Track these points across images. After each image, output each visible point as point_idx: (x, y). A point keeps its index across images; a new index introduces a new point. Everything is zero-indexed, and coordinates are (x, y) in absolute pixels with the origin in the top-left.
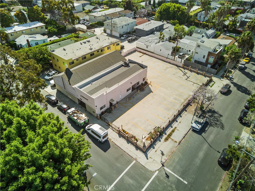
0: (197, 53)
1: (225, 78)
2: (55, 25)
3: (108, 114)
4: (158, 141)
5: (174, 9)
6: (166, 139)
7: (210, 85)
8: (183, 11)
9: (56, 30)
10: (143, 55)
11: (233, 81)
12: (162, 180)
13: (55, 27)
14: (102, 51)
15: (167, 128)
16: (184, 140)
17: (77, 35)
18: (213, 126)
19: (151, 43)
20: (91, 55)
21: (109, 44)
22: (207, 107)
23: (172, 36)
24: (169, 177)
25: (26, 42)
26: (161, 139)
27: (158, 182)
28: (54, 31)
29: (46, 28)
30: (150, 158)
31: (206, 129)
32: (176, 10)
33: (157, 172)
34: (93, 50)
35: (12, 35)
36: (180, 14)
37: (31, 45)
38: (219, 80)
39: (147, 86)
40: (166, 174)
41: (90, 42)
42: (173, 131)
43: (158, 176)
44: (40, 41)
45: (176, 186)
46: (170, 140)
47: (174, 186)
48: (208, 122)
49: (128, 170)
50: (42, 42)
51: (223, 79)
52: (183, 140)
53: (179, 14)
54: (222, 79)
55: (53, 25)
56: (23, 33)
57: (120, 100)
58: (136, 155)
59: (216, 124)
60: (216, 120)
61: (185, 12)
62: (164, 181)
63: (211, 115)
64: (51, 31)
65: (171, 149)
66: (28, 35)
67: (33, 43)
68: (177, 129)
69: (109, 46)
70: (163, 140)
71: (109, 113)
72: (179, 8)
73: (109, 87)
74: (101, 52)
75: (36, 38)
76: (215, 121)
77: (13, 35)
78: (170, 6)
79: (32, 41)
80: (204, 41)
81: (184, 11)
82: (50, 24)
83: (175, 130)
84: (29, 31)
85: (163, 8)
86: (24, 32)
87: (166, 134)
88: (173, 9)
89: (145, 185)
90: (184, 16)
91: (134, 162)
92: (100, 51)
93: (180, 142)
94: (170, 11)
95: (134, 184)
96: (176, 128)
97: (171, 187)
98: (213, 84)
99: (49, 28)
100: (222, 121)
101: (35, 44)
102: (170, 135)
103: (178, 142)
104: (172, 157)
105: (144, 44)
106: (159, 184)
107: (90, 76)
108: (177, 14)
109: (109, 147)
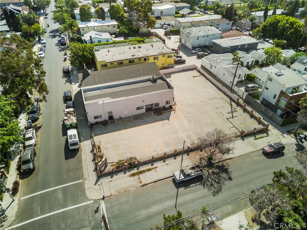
0: (267, 89)
1: (292, 135)
2: (128, 26)
3: (102, 126)
4: (123, 173)
5: (285, 24)
6: (133, 175)
7: (257, 136)
8: (297, 29)
9: (126, 31)
10: (199, 75)
11: (303, 142)
12: (89, 211)
13: (128, 27)
14: (146, 60)
15: (145, 163)
16: (153, 185)
17: (143, 39)
18: (206, 185)
19: (218, 63)
20: (130, 62)
21: (157, 54)
22: (221, 161)
23: (260, 60)
24: (97, 212)
25: (89, 38)
26: (129, 172)
27: (83, 211)
28: (124, 32)
29: (118, 28)
30: (99, 185)
31: (191, 186)
32: (287, 26)
33: (92, 201)
34: (134, 57)
35: (83, 30)
36: (291, 33)
37: (93, 42)
38: (279, 135)
39: (169, 111)
40: (98, 208)
41: (141, 48)
42: (149, 170)
43: (89, 205)
44: (103, 40)
45: (94, 225)
46: (136, 177)
47: (93, 224)
48: (203, 178)
49: (68, 186)
50: (106, 40)
51: (288, 135)
52: (151, 184)
53: (288, 33)
54: (285, 135)
55: (126, 25)
56: (94, 29)
57: (127, 116)
58: (89, 176)
59: (212, 185)
60: (217, 180)
61: (300, 31)
62: (89, 214)
63: (217, 172)
64: (121, 32)
65: (129, 187)
66: (95, 32)
67: (96, 41)
68: (156, 170)
69: (156, 56)
70: (128, 174)
71: (104, 125)
72: (292, 24)
73: (113, 98)
74: (144, 61)
75: (102, 36)
76: (215, 181)
77: (85, 30)
78: (280, 20)
79: (95, 38)
80: (283, 75)
81: (299, 28)
82: (124, 24)
83: (153, 169)
84: (100, 28)
85: (269, 22)
86: (96, 28)
87: (138, 169)
88: (283, 24)
89: (68, 207)
90: (297, 36)
91: (82, 181)
92: (143, 59)
93: (145, 185)
94: (279, 27)
95: (60, 201)
96: (156, 167)
97: (90, 222)
98: (263, 136)
99: (121, 28)
100: (223, 186)
101: (97, 42)
102: (141, 172)
103: (143, 183)
104: (121, 196)
105: (209, 62)
106: (81, 213)
107: (106, 82)
108: (287, 33)
109: (73, 156)
